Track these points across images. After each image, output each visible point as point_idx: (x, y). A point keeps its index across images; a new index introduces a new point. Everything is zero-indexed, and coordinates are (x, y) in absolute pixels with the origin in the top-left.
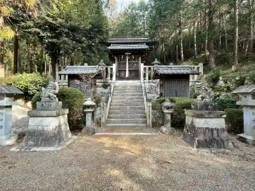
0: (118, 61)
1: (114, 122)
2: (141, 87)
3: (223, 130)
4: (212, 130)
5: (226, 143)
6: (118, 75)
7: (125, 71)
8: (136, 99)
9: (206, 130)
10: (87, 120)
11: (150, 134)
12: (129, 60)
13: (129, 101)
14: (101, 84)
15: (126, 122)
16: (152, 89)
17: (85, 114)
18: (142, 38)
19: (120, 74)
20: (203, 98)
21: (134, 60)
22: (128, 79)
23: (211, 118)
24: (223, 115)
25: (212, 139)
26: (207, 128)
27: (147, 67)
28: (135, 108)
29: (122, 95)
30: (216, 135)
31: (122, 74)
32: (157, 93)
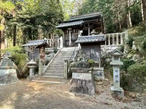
0: (65, 34)
1: (48, 75)
3: (90, 81)
4: (82, 81)
5: (89, 90)
7: (69, 40)
9: (78, 81)
10: (30, 72)
11: (60, 83)
14: (53, 51)
15: (55, 75)
17: (29, 69)
18: (96, 14)
19: (66, 43)
20: (81, 59)
23: (81, 72)
24: (89, 71)
25: (81, 87)
26: (79, 79)
30: (84, 84)
31: (68, 43)
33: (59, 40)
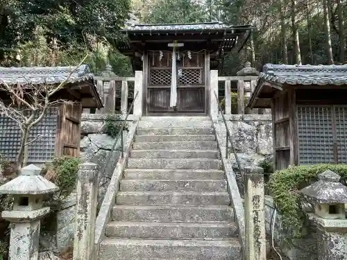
0: (150, 65)
2: (214, 133)
6: (148, 101)
8: (201, 167)
12: (177, 62)
13: (179, 174)
14: (100, 125)
16: (241, 139)
21: (193, 62)
22: (175, 112)
27: (228, 81)
28: (198, 200)
29: (159, 156)
31: (161, 99)
32: (257, 150)
33: (126, 83)
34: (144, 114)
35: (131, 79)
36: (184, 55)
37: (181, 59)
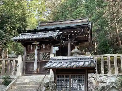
0: (27, 51)
7: (34, 63)
31: (31, 67)
33: (15, 61)
34: (23, 74)
35: (16, 59)
36: (41, 47)
37: (40, 48)
